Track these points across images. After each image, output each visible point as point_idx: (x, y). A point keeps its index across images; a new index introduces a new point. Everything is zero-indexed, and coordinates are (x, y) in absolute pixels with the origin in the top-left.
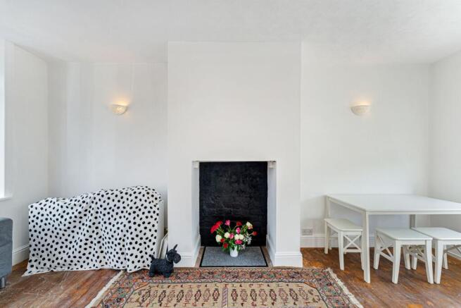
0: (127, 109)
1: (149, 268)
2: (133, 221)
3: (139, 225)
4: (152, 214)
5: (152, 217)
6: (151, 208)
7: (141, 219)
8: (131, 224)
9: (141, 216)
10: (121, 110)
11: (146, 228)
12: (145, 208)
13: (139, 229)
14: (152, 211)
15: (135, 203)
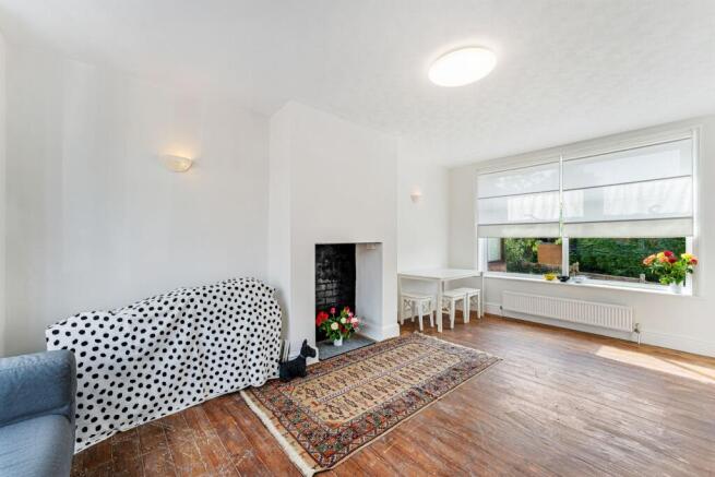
0: (193, 164)
1: (277, 377)
2: (218, 330)
3: (229, 333)
4: (242, 315)
5: (243, 319)
6: (239, 307)
7: (229, 324)
8: (217, 334)
9: (228, 320)
10: (184, 165)
11: (238, 335)
12: (231, 308)
13: (229, 338)
14: (241, 311)
15: (215, 305)
